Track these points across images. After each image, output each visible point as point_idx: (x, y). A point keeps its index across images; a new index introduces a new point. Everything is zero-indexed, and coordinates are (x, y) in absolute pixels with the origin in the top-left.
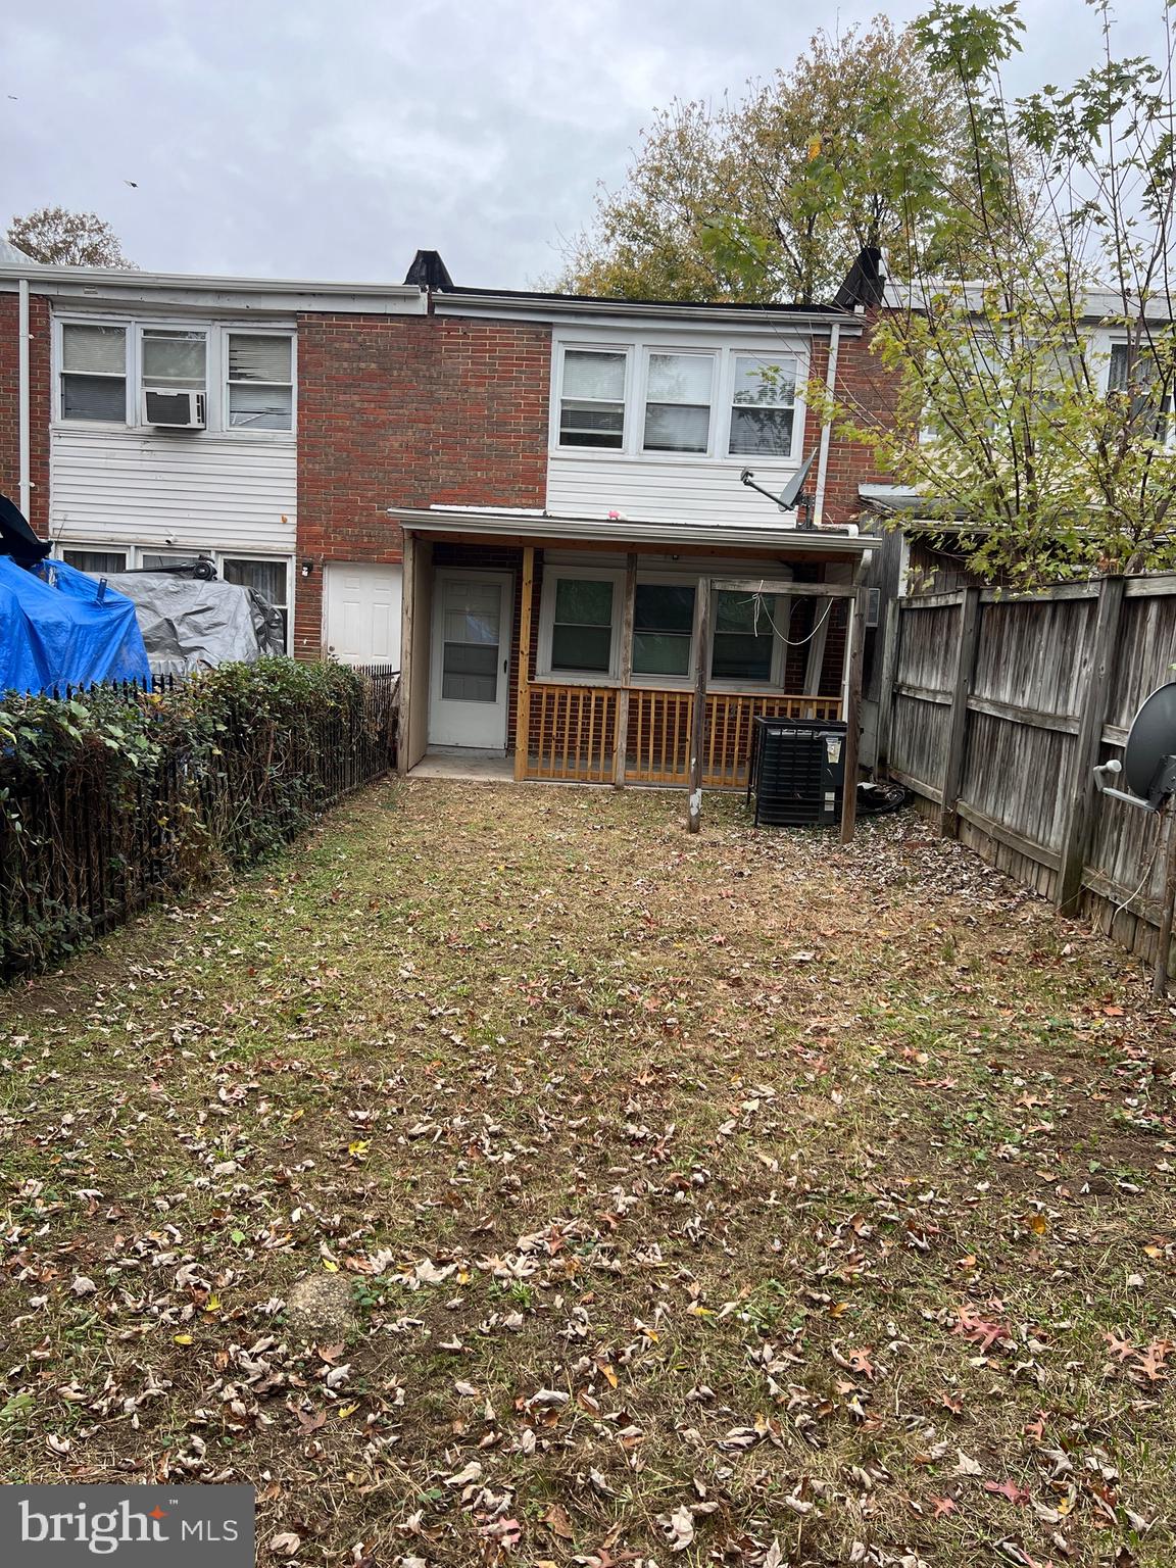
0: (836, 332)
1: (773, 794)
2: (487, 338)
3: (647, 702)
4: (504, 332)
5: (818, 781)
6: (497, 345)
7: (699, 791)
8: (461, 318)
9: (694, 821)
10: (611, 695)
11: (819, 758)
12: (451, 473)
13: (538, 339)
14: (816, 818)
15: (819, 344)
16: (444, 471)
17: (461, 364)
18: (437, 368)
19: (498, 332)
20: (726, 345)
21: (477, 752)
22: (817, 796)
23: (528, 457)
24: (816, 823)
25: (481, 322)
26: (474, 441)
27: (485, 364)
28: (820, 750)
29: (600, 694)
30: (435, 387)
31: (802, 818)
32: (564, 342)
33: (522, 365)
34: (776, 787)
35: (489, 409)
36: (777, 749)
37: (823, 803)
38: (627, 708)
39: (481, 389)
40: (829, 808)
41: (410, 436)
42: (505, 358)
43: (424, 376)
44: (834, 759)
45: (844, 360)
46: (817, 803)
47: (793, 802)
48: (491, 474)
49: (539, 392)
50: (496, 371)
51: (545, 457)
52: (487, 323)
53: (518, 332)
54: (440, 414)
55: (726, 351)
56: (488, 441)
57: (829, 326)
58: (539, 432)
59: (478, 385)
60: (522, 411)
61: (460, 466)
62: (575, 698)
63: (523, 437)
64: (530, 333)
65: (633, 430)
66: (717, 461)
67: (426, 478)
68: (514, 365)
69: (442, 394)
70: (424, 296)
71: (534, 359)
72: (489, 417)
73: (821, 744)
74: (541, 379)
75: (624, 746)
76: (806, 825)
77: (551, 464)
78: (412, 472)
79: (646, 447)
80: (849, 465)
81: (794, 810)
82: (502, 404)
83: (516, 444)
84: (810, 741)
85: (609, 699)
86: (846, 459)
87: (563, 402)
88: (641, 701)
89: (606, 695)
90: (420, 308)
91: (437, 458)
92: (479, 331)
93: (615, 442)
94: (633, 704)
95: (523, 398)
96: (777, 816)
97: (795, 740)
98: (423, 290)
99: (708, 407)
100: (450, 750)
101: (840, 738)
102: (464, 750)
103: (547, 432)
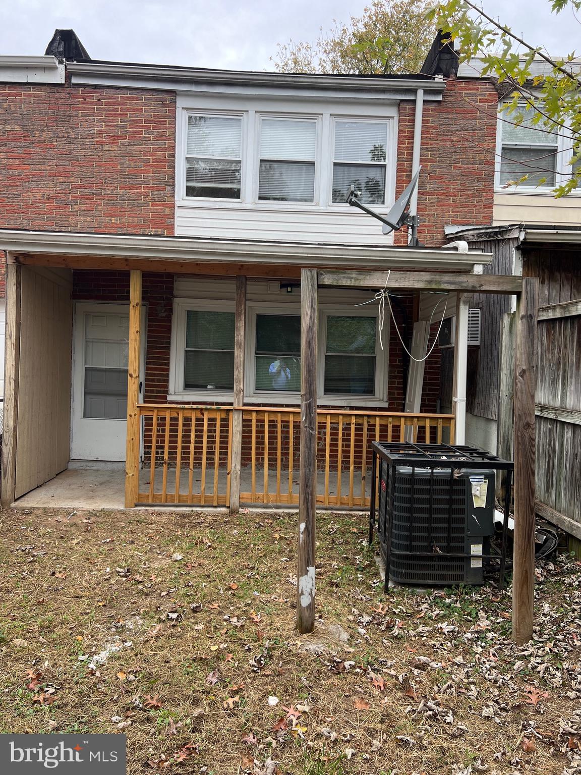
0: (420, 97)
1: (407, 548)
2: (119, 104)
3: (260, 423)
4: (133, 99)
5: (462, 530)
6: (128, 110)
7: (312, 570)
8: (95, 87)
9: (306, 614)
10: (224, 416)
11: (462, 502)
12: (88, 219)
13: (163, 105)
14: (461, 578)
15: (405, 108)
16: (82, 218)
17: (95, 125)
18: (75, 130)
19: (128, 98)
20: (327, 111)
21: (115, 466)
22: (462, 549)
23: (157, 205)
24: (462, 584)
25: (113, 91)
26: (109, 192)
27: (117, 126)
28: (463, 492)
29: (212, 416)
30: (73, 146)
31: (444, 577)
32: (187, 109)
33: (149, 127)
34: (410, 538)
35: (122, 164)
36: (409, 491)
37: (469, 558)
38: (240, 428)
39: (115, 148)
40: (477, 564)
41: (51, 188)
42: (135, 121)
43: (63, 137)
44: (480, 502)
45: (427, 122)
46: (461, 559)
47: (431, 558)
48: (124, 220)
49: (165, 150)
50: (127, 132)
51: (173, 205)
52: (118, 91)
53: (146, 99)
54: (78, 169)
55: (326, 116)
56: (121, 192)
57: (414, 91)
58: (166, 184)
59: (112, 144)
60: (152, 166)
61: (96, 213)
62: (187, 420)
63: (152, 188)
64: (156, 100)
65: (249, 183)
66: (323, 208)
67: (66, 224)
68: (142, 127)
69: (79, 152)
70: (62, 67)
71: (160, 122)
72: (121, 171)
73: (464, 485)
74: (168, 139)
75: (239, 467)
76: (449, 587)
77: (178, 212)
78: (53, 219)
79: (260, 198)
80: (436, 210)
81: (434, 567)
82: (132, 160)
83: (146, 194)
84: (450, 481)
85: (222, 420)
86: (432, 205)
87: (188, 160)
88: (254, 422)
89: (218, 416)
90: (59, 77)
91: (76, 207)
92: (111, 98)
93: (235, 194)
94: (246, 424)
95: (152, 155)
96: (413, 576)
97: (431, 480)
98: (61, 62)
99: (313, 163)
100: (90, 464)
101: (487, 476)
102: (103, 464)
103: (174, 183)
